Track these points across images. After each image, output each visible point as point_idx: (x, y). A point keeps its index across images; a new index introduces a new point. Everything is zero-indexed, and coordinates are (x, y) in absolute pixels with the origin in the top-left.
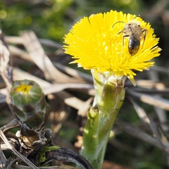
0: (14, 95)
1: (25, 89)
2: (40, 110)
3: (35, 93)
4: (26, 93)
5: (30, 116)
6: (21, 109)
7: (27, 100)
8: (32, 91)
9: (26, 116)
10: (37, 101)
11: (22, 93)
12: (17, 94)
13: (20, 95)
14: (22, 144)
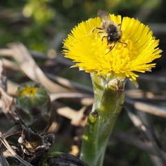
0: (20, 98)
1: (31, 92)
2: (46, 113)
3: (41, 96)
4: (32, 95)
5: (36, 120)
6: (28, 112)
7: (33, 102)
8: (38, 93)
9: (32, 119)
10: (43, 103)
11: (28, 95)
12: (23, 97)
13: (26, 98)
14: (24, 151)
